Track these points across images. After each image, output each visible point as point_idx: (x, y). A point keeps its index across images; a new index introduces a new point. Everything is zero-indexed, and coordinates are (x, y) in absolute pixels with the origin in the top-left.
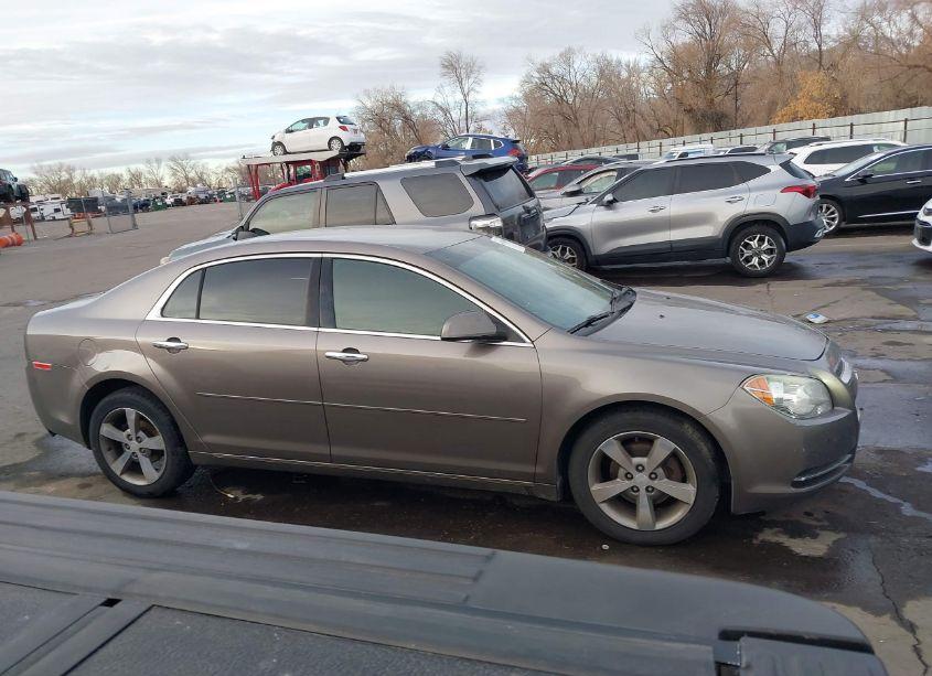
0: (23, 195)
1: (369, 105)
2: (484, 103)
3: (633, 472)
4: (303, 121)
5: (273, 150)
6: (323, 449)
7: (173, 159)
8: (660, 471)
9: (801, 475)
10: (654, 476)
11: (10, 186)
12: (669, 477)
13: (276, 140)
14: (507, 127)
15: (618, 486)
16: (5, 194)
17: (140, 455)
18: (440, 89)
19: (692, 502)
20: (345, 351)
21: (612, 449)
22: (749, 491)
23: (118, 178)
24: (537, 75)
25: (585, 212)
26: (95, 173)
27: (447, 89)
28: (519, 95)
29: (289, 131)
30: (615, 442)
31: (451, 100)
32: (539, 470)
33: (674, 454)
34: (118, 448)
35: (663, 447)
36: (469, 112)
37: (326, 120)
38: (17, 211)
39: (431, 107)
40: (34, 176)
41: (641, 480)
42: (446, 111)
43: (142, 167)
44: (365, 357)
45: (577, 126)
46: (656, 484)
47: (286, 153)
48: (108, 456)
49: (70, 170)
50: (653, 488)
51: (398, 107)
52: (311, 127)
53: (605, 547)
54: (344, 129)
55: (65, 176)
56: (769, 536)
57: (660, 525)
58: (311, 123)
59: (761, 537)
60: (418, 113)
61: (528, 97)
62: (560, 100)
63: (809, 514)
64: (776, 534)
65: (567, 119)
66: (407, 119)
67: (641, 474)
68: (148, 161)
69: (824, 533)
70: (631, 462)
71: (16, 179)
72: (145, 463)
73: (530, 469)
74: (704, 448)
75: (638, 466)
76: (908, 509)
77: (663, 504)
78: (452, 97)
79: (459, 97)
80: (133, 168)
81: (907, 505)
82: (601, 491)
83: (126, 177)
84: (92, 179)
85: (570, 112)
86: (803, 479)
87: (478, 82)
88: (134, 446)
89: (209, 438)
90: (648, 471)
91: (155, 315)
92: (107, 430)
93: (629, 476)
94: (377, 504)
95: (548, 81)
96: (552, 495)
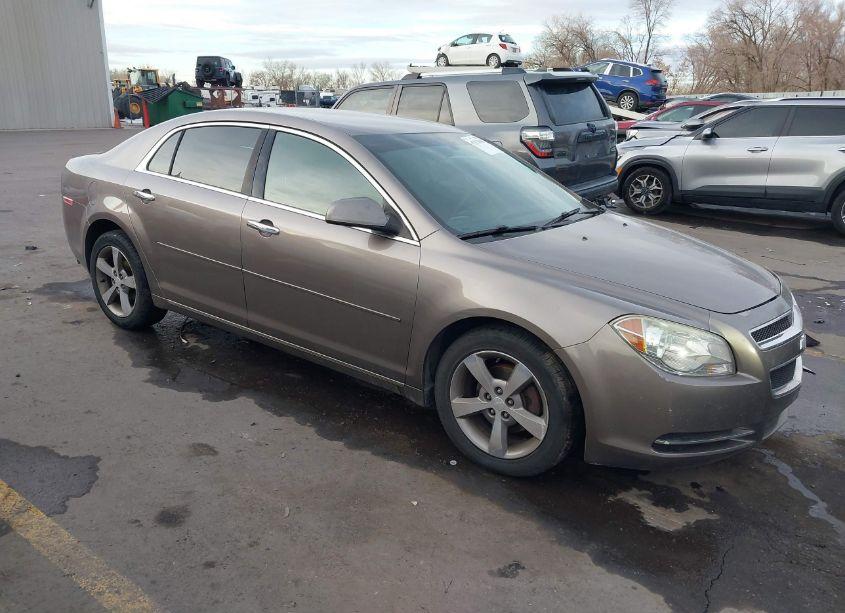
0: (237, 82)
1: (555, 31)
2: (667, 37)
3: (492, 393)
4: (468, 36)
5: (437, 61)
6: (240, 313)
7: (375, 66)
8: (517, 398)
9: (663, 437)
10: (509, 401)
11: (228, 73)
12: (527, 407)
13: (442, 51)
14: (686, 64)
15: (476, 404)
16: (222, 79)
17: (121, 289)
18: (625, 20)
19: (542, 438)
20: (263, 222)
21: (475, 365)
22: (603, 442)
23: (329, 78)
24: (727, 11)
25: (678, 144)
26: (311, 72)
27: (633, 22)
28: (705, 31)
29: (454, 45)
30: (477, 358)
31: (634, 33)
32: (409, 372)
33: (530, 384)
34: (109, 281)
35: (522, 374)
36: (650, 47)
37: (489, 37)
38: (230, 95)
39: (614, 37)
40: (265, 70)
41: (498, 402)
42: (626, 42)
43: (349, 71)
44: (277, 230)
45: (760, 69)
46: (512, 411)
47: (448, 64)
48: (102, 287)
49: (293, 67)
50: (509, 415)
51: (582, 35)
52: (474, 42)
53: (453, 463)
54: (504, 47)
55: (287, 72)
56: (631, 497)
57: (511, 454)
58: (475, 38)
59: (622, 496)
60: (600, 43)
61: (714, 35)
62: (749, 41)
63: (695, 485)
64: (639, 497)
65: (750, 60)
66: (588, 48)
67: (500, 397)
68: (355, 66)
69: (695, 509)
70: (491, 381)
71: (234, 68)
72: (124, 298)
73: (401, 370)
74: (561, 384)
75: (498, 388)
76: (819, 510)
77: (517, 434)
78: (637, 29)
79: (643, 29)
80: (341, 71)
81: (823, 505)
82: (462, 405)
83: (335, 78)
84: (308, 77)
85: (755, 53)
86: (667, 443)
87: (666, 15)
88: (118, 281)
89: (164, 285)
90: (506, 395)
91: (142, 168)
92: (101, 264)
93: (487, 397)
94: (291, 375)
95: (739, 18)
96: (418, 400)
